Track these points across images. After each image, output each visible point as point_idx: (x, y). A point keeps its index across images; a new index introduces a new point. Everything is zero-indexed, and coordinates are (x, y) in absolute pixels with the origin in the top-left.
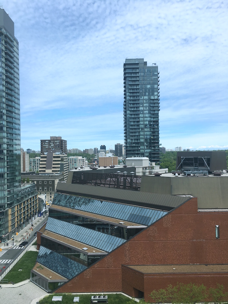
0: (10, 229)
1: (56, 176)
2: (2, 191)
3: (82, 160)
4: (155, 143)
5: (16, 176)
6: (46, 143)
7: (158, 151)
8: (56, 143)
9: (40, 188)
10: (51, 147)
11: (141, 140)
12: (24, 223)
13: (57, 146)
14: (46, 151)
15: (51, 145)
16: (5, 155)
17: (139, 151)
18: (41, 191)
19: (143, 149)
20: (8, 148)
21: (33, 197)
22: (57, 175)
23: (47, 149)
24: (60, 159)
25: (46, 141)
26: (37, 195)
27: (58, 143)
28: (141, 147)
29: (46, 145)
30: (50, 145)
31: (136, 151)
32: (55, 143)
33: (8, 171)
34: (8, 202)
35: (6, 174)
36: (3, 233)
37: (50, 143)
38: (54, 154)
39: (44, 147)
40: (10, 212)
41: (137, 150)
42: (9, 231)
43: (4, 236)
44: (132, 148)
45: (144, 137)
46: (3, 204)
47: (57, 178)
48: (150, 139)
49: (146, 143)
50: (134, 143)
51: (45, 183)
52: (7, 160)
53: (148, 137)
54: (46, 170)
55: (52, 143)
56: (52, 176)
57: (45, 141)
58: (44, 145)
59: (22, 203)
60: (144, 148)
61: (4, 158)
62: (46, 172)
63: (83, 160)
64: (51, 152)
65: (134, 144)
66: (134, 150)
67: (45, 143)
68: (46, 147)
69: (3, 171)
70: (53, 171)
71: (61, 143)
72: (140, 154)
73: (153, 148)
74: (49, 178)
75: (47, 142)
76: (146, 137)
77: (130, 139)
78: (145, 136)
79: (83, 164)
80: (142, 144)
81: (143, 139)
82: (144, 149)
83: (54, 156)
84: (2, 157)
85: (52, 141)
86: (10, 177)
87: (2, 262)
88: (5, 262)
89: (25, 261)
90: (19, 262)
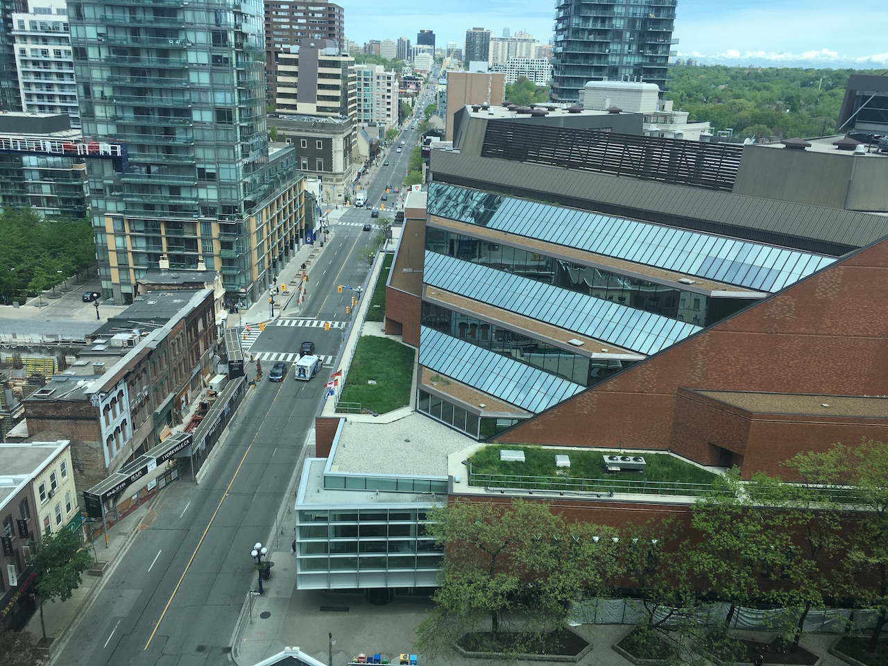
0: (256, 275)
1: (334, 125)
2: (229, 163)
3: (384, 77)
4: (657, 34)
5: (257, 119)
6: (283, 14)
7: (663, 61)
8: (313, 15)
9: (304, 162)
10: (296, 27)
11: (614, 22)
12: (280, 258)
13: (318, 25)
14: (281, 40)
15: (299, 21)
16: (231, 50)
17: (602, 60)
18: (307, 170)
19: (617, 55)
20: (236, 27)
21: (295, 187)
22: (337, 121)
23: (285, 34)
24: (338, 71)
25: (282, 7)
26: (301, 182)
27: (321, 15)
28: (611, 47)
29: (282, 20)
30: (293, 20)
31: (595, 61)
32: (310, 15)
33: (240, 102)
34: (245, 196)
35: (237, 112)
36: (240, 283)
37: (296, 14)
38: (319, 54)
39: (275, 26)
40: (254, 228)
41: (599, 56)
42: (255, 279)
43: (243, 290)
44: (582, 48)
45: (627, 12)
46: (235, 203)
47: (340, 133)
48: (646, 21)
49: (628, 35)
50: (591, 32)
51: (304, 145)
52: (237, 64)
53: (640, 12)
54: (299, 105)
55: (302, 14)
56: (323, 125)
57: (279, 4)
58: (275, 20)
59: (273, 203)
60: (622, 49)
61: (231, 58)
62: (298, 111)
63: (389, 78)
64: (312, 47)
65: (592, 36)
66: (587, 57)
67: (279, 14)
68: (283, 27)
69: (229, 101)
70: (319, 109)
71: (330, 15)
72: (607, 71)
73: (649, 53)
74: (313, 132)
75: (283, 10)
76: (634, 14)
77: (580, 17)
78: (631, 9)
79: (389, 91)
80: (618, 34)
81: (621, 18)
82: (621, 55)
83: (320, 58)
84: (225, 55)
85: (303, 8)
86: (246, 120)
87: (265, 358)
88: (272, 359)
89: (373, 362)
90: (356, 361)
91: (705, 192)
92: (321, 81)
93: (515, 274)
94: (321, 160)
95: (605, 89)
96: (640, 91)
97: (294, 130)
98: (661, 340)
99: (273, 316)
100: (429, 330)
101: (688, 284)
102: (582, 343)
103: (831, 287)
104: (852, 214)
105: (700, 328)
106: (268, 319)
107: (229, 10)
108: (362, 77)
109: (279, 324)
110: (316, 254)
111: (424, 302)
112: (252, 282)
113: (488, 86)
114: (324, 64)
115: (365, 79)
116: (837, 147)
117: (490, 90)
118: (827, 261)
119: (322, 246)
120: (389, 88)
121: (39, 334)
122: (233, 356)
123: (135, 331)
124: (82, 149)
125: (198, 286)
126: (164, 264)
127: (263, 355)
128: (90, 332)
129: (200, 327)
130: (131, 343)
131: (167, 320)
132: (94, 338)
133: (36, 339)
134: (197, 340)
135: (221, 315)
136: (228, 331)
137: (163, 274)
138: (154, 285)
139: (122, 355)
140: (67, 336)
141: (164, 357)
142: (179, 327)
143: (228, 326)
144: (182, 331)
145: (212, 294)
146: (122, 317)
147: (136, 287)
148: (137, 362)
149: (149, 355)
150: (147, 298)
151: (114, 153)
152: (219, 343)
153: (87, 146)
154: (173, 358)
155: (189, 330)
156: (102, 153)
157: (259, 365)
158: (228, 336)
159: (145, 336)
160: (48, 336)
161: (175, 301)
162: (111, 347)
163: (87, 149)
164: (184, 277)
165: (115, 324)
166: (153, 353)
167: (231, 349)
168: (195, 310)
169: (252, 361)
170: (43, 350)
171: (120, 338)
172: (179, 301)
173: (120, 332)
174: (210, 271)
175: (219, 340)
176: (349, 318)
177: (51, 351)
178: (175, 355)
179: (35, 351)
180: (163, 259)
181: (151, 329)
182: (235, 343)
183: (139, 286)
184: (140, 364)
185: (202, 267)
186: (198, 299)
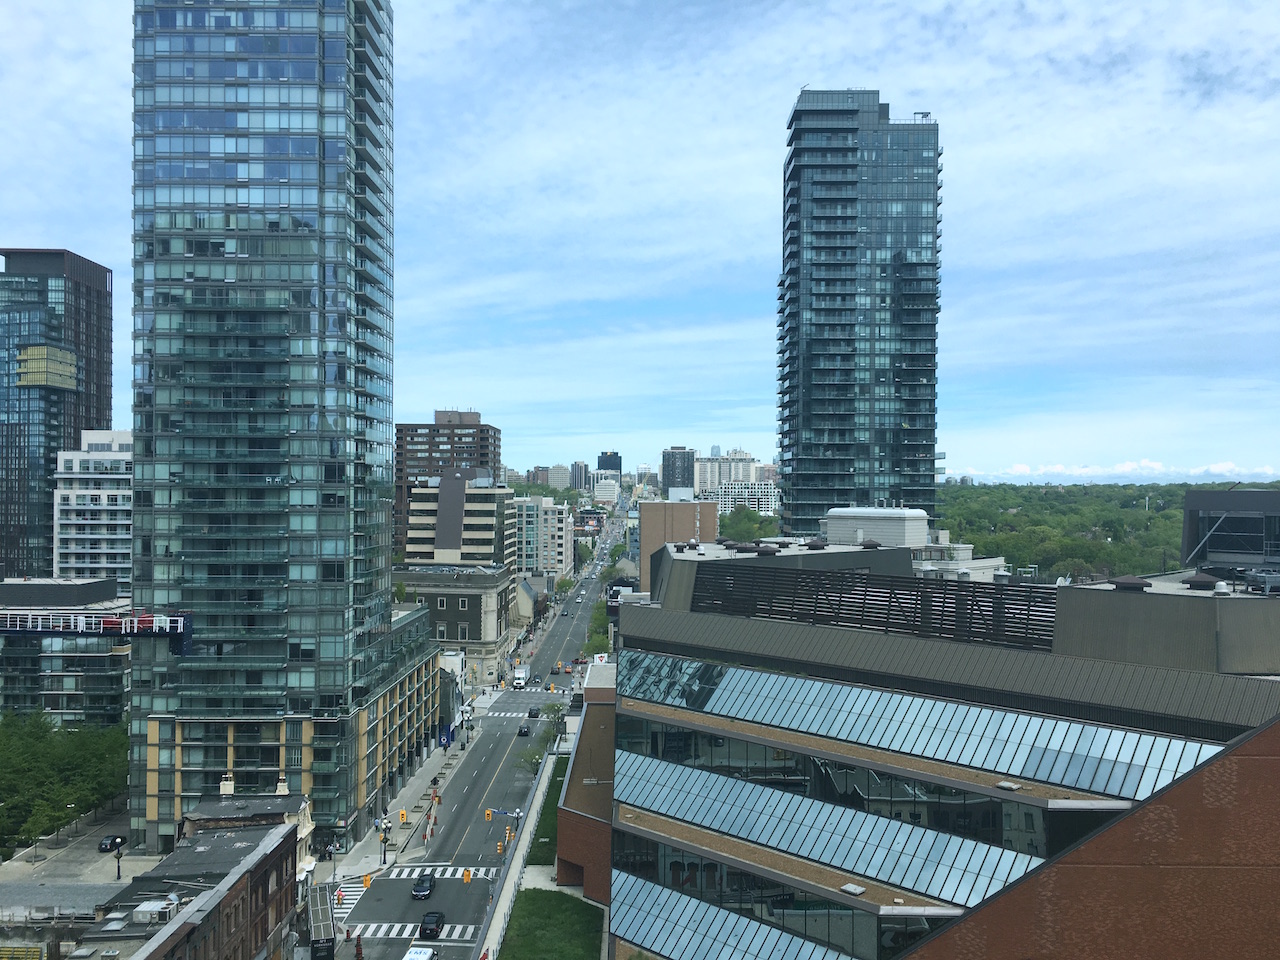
0: (364, 798)
1: (485, 577)
2: (335, 636)
3: (554, 512)
4: (915, 448)
5: (379, 573)
6: (420, 439)
7: (928, 481)
8: (460, 439)
9: (442, 628)
10: (438, 455)
11: (856, 434)
12: (401, 770)
13: (465, 452)
14: (416, 471)
15: (441, 447)
16: (349, 486)
17: (847, 480)
18: (445, 640)
19: (865, 474)
20: (358, 457)
22: (489, 572)
23: (422, 463)
24: (493, 507)
25: (419, 431)
26: (436, 655)
27: (470, 439)
28: (856, 465)
29: (419, 447)
30: (433, 446)
31: (837, 483)
32: (456, 439)
33: (356, 552)
34: (355, 680)
35: (351, 565)
36: (338, 812)
37: (437, 440)
38: (467, 486)
39: (408, 455)
40: (364, 727)
41: (842, 477)
42: (361, 805)
43: (342, 823)
44: (818, 467)
45: (872, 422)
46: (339, 691)
47: (492, 588)
48: (898, 432)
49: (877, 450)
50: (827, 447)
51: (442, 605)
52: (356, 504)
53: (889, 422)
54: (436, 551)
55: (445, 439)
56: (469, 578)
57: (415, 427)
58: (409, 447)
59: (394, 689)
60: (872, 467)
61: (348, 497)
62: (435, 561)
63: (561, 513)
64: (457, 478)
65: (829, 453)
66: (826, 478)
67: (416, 439)
68: (419, 455)
69: (341, 550)
70: (464, 556)
71: (482, 439)
72: (854, 495)
73: (907, 471)
74: (456, 587)
75: (420, 435)
76: (881, 424)
77: (811, 430)
78: (877, 418)
79: (560, 529)
80: (864, 450)
81: (866, 430)
82: (871, 474)
83: (468, 491)
84: (340, 493)
85: (446, 431)
86: (362, 576)
87: (368, 934)
88: (380, 934)
89: (539, 933)
90: (511, 933)
91: (1014, 653)
92: (468, 521)
93: (751, 781)
94: (466, 625)
95: (855, 518)
96: (902, 519)
97: (429, 586)
98: (983, 881)
99: (385, 863)
100: (624, 875)
101: (1010, 789)
102: (863, 889)
103: (1224, 790)
104: (1231, 679)
105: (1042, 861)
106: (377, 867)
107: (349, 438)
108: (524, 513)
109: (393, 876)
110: (454, 762)
111: (616, 831)
112: (356, 809)
113: (695, 517)
114: (472, 498)
115: (528, 516)
116: (1188, 586)
117: (698, 525)
118: (1210, 750)
119: (463, 749)
120: (560, 525)
121: (26, 907)
122: (318, 933)
123: (173, 896)
124: (129, 625)
125: (275, 819)
126: (227, 787)
127: (366, 929)
128: (103, 900)
129: (272, 886)
130: (163, 917)
131: (223, 876)
132: (108, 910)
133: (20, 914)
134: (266, 908)
135: (306, 863)
136: (314, 890)
137: (224, 803)
138: (208, 820)
139: (148, 937)
140: (68, 908)
141: (212, 937)
142: (240, 886)
143: (315, 881)
144: (244, 893)
145: (294, 831)
146: (154, 874)
147: (181, 826)
148: (168, 949)
149: (189, 933)
150: (195, 842)
151: (174, 628)
152: (299, 910)
153: (136, 620)
154: (226, 939)
155: (254, 890)
156: (156, 629)
157: (358, 946)
158: (314, 899)
159: (186, 903)
160: (38, 909)
161: (238, 845)
162: (132, 925)
163: (136, 625)
164: (257, 806)
165: (145, 886)
166: (196, 934)
167: (316, 920)
168: (266, 858)
169: (348, 939)
170: (28, 933)
171: (149, 907)
172: (244, 844)
173: (148, 899)
174: (294, 797)
175: (300, 904)
176: (501, 861)
177: (39, 935)
178: (229, 934)
179: (15, 935)
180: (226, 779)
181: (196, 892)
182: (324, 911)
183: (187, 824)
184: (173, 951)
185: (282, 789)
186: (272, 839)
